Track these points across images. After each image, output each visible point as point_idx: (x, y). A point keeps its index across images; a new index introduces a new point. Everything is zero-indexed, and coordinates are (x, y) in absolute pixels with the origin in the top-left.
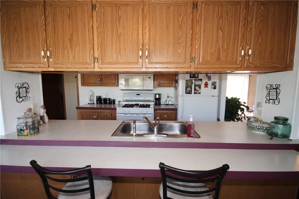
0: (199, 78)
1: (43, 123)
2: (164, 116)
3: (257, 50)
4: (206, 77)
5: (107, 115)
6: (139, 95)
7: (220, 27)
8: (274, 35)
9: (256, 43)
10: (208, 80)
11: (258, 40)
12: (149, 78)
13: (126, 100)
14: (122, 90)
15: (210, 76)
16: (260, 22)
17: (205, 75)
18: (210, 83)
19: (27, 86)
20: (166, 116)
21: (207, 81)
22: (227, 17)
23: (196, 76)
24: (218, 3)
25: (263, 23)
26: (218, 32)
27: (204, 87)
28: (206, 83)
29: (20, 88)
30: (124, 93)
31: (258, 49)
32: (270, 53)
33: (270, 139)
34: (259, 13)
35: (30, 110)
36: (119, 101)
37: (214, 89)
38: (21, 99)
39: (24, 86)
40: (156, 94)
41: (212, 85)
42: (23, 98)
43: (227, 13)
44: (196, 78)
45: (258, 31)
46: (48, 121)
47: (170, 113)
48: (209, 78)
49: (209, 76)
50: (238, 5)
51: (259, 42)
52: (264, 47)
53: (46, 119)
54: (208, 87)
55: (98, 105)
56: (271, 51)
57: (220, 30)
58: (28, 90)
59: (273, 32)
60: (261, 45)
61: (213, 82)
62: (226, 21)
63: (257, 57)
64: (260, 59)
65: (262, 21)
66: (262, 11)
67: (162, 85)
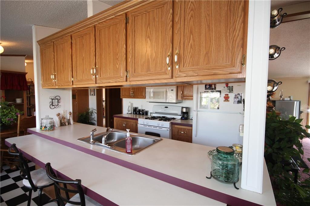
0: (217, 90)
1: (68, 124)
2: (181, 132)
3: (188, 54)
4: (226, 88)
5: (133, 124)
6: (167, 107)
7: (148, 36)
8: (210, 30)
9: (187, 46)
10: (229, 91)
11: (189, 42)
12: (172, 90)
13: (156, 112)
14: (149, 102)
15: (232, 86)
16: (190, 19)
17: (224, 85)
18: (232, 96)
19: (59, 98)
20: (183, 132)
21: (228, 93)
22: (154, 23)
23: (213, 87)
24: (145, 11)
25: (194, 18)
26: (146, 41)
27: (224, 101)
28: (227, 96)
29: (53, 99)
30: (154, 105)
31: (190, 52)
32: (205, 56)
33: (207, 177)
34: (189, 7)
35: (59, 114)
36: (151, 113)
37: (238, 103)
38: (54, 107)
39: (57, 98)
40: (182, 108)
41: (235, 98)
42: (55, 106)
43: (154, 19)
44: (213, 89)
45: (187, 30)
46: (74, 124)
47: (188, 129)
48: (231, 90)
49: (230, 87)
50: (164, 6)
51: (190, 44)
52: (197, 49)
53: (72, 122)
54: (229, 101)
55: (134, 115)
56: (207, 53)
57: (148, 39)
58: (59, 101)
59: (209, 26)
60: (193, 47)
61: (236, 95)
62: (153, 27)
63: (189, 64)
64: (193, 66)
65: (192, 16)
66: (192, 4)
67: (185, 98)
